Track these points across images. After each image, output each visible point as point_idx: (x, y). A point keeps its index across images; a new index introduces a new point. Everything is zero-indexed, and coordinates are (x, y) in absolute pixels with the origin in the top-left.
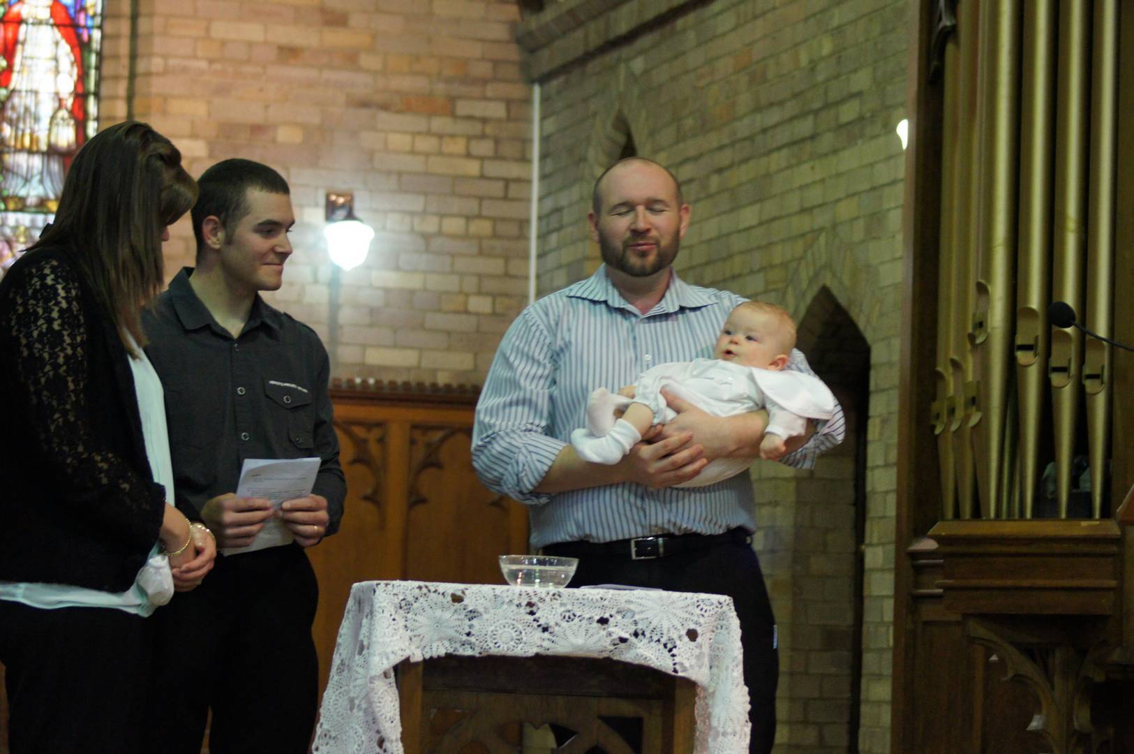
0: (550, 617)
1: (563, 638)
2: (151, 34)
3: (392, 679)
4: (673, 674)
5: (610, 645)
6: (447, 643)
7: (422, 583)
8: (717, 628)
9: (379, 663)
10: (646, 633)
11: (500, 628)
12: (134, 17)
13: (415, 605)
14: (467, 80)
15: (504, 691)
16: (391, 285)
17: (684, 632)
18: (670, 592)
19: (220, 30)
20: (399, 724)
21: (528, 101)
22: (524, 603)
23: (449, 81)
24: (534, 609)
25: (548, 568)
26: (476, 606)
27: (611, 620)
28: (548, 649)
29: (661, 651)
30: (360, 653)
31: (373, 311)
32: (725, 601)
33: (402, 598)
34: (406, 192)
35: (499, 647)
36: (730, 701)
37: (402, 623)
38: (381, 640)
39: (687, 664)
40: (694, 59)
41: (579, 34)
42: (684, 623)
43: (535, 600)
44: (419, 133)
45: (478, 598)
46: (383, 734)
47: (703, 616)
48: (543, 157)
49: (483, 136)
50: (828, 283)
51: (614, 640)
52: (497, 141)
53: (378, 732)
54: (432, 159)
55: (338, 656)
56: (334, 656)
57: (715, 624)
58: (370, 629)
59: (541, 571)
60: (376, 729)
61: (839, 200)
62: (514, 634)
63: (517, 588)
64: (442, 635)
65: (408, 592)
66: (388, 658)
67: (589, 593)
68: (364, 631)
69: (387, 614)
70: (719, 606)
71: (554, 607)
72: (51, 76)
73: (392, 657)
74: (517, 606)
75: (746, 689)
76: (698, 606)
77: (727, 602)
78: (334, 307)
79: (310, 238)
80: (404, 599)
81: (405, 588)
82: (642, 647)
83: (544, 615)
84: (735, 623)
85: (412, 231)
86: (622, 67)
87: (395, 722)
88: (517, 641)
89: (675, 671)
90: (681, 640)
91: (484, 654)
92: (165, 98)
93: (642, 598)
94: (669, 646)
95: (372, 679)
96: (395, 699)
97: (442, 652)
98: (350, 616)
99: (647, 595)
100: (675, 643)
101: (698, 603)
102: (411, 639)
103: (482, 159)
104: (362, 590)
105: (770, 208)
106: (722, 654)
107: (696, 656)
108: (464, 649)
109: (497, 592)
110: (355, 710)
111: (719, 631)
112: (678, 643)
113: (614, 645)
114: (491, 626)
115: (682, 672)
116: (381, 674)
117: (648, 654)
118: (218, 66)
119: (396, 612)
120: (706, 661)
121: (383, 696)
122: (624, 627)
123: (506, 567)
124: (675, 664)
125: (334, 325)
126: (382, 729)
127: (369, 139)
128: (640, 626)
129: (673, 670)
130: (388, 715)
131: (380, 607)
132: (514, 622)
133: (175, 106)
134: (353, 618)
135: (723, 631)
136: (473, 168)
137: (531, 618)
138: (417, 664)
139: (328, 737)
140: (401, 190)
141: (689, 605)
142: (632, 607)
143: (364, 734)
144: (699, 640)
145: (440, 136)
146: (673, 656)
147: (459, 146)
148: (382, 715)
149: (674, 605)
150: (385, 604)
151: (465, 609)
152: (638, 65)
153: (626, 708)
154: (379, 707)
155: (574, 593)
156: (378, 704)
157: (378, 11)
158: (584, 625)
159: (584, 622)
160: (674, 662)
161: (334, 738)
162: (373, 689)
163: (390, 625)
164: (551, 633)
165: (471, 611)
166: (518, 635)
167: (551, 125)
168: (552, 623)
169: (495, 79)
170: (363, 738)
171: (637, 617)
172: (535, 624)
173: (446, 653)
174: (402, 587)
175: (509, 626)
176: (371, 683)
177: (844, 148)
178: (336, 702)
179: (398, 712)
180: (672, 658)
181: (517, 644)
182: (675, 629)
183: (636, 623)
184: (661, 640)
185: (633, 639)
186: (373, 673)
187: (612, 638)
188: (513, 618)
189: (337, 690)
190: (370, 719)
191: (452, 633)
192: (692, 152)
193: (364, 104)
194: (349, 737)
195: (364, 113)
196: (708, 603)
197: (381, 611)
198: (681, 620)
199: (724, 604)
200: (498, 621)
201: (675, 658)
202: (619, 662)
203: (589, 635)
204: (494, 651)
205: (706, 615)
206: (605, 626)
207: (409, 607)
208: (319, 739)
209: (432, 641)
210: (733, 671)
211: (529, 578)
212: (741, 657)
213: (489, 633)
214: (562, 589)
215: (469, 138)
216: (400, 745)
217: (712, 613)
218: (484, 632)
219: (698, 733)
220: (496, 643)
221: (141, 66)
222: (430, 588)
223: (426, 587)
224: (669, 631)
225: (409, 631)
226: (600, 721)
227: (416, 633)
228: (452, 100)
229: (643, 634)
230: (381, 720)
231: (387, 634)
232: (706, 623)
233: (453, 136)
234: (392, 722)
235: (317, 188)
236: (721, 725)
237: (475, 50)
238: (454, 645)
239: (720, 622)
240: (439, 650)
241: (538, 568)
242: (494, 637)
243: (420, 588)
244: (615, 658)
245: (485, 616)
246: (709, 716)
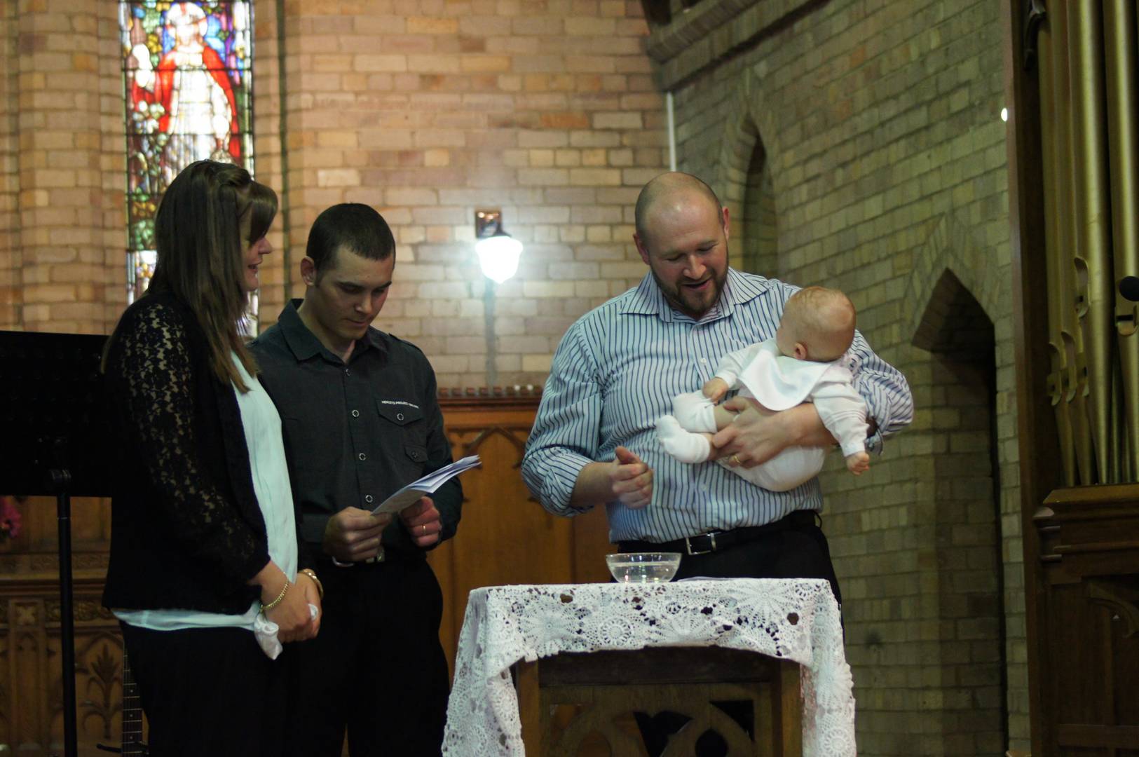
0: (655, 610)
1: (670, 630)
2: (298, 72)
3: (509, 679)
4: (777, 657)
5: (715, 633)
6: (559, 642)
7: (532, 587)
8: (817, 611)
9: (495, 664)
10: (748, 620)
11: (609, 624)
12: (282, 58)
13: (527, 608)
14: (603, 94)
15: (619, 683)
16: (543, 294)
17: (784, 617)
18: (770, 580)
19: (364, 63)
20: (519, 721)
21: (662, 110)
22: (630, 599)
23: (585, 96)
24: (641, 604)
25: (653, 563)
26: (585, 604)
27: (715, 609)
28: (656, 641)
29: (764, 636)
30: (478, 656)
31: (527, 321)
32: (823, 584)
33: (514, 602)
34: (551, 205)
35: (609, 642)
36: (833, 679)
37: (515, 625)
38: (496, 643)
39: (789, 647)
40: (812, 60)
41: (705, 43)
42: (785, 608)
43: (640, 595)
44: (560, 148)
45: (586, 597)
46: (504, 731)
47: (802, 599)
48: (680, 163)
49: (621, 147)
50: (951, 267)
51: (719, 628)
52: (635, 150)
53: (500, 730)
54: (574, 172)
55: (460, 659)
56: (457, 660)
57: (814, 607)
58: (486, 633)
59: (647, 568)
60: (497, 727)
61: (955, 186)
62: (623, 629)
63: (625, 584)
64: (555, 634)
65: (519, 596)
66: (503, 660)
67: (693, 586)
68: (480, 635)
69: (500, 618)
70: (817, 589)
71: (659, 600)
72: (207, 117)
73: (507, 658)
74: (624, 602)
75: (848, 667)
76: (796, 591)
77: (824, 586)
78: (490, 320)
79: (462, 255)
80: (516, 603)
81: (517, 592)
82: (746, 633)
83: (651, 609)
84: (833, 604)
85: (560, 241)
86: (748, 71)
87: (514, 720)
88: (626, 636)
89: (779, 654)
90: (782, 624)
91: (596, 650)
92: (316, 132)
93: (743, 587)
94: (772, 630)
95: (490, 680)
96: (512, 699)
97: (555, 650)
98: (469, 622)
99: (748, 583)
100: (777, 627)
101: (797, 588)
102: (525, 640)
103: (621, 168)
104: (477, 596)
105: (893, 197)
106: (824, 635)
107: (798, 638)
108: (576, 646)
109: (604, 590)
110: (477, 711)
111: (818, 613)
112: (780, 627)
113: (719, 633)
114: (600, 622)
115: (785, 654)
116: (498, 675)
117: (752, 639)
118: (364, 98)
119: (509, 615)
120: (808, 642)
121: (501, 696)
122: (727, 616)
123: (613, 565)
124: (778, 648)
125: (491, 337)
126: (502, 727)
127: (513, 157)
128: (743, 614)
129: (776, 653)
130: (507, 714)
131: (493, 612)
132: (622, 618)
133: (325, 138)
134: (472, 623)
135: (823, 613)
136: (614, 177)
137: (638, 612)
138: (532, 663)
139: (455, 737)
140: (547, 203)
141: (788, 591)
142: (733, 595)
143: (486, 733)
144: (800, 623)
145: (580, 150)
146: (776, 639)
147: (599, 158)
148: (501, 715)
149: (775, 591)
150: (497, 609)
151: (574, 608)
152: (762, 68)
153: (736, 692)
154: (496, 706)
155: (678, 586)
156: (497, 704)
157: (513, 34)
158: (689, 616)
159: (689, 613)
160: (777, 645)
161: (461, 738)
162: (491, 690)
163: (504, 628)
164: (658, 625)
165: (580, 610)
166: (626, 630)
167: (685, 132)
168: (658, 616)
169: (630, 92)
170: (486, 736)
171: (739, 605)
172: (642, 618)
173: (560, 652)
174: (513, 591)
175: (617, 622)
176: (489, 684)
177: (957, 136)
178: (460, 704)
179: (517, 710)
180: (775, 642)
181: (626, 638)
182: (777, 613)
183: (738, 611)
184: (764, 625)
185: (737, 626)
186: (490, 674)
187: (716, 626)
188: (620, 613)
189: (461, 692)
190: (492, 718)
191: (563, 631)
192: (818, 149)
193: (506, 124)
194: (472, 736)
195: (507, 132)
196: (806, 587)
197: (494, 615)
198: (782, 605)
199: (822, 588)
200: (607, 617)
201: (778, 641)
202: (725, 649)
203: (694, 624)
204: (605, 646)
205: (804, 598)
206: (710, 615)
207: (520, 610)
208: (447, 740)
209: (545, 641)
210: (834, 650)
211: (635, 574)
212: (841, 636)
213: (599, 629)
214: (667, 584)
215: (608, 149)
216: (521, 741)
217: (811, 596)
218: (595, 629)
219: (806, 712)
220: (606, 639)
221: (292, 103)
222: (540, 590)
223: (536, 590)
224: (770, 616)
225: (523, 632)
226: (712, 706)
227: (529, 634)
228: (589, 114)
229: (746, 621)
230: (502, 719)
231: (501, 637)
232: (805, 606)
233: (592, 148)
234: (512, 720)
235: (466, 207)
236: (826, 703)
237: (608, 65)
238: (566, 643)
239: (819, 604)
240: (553, 649)
241: (642, 564)
242: (604, 632)
243: (530, 591)
244: (721, 645)
245: (594, 614)
246: (814, 695)
